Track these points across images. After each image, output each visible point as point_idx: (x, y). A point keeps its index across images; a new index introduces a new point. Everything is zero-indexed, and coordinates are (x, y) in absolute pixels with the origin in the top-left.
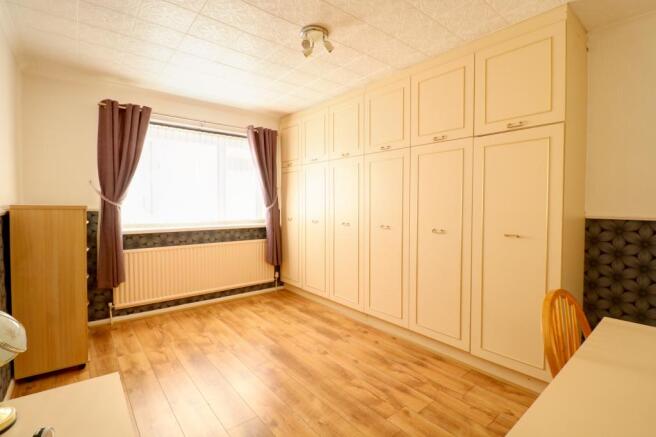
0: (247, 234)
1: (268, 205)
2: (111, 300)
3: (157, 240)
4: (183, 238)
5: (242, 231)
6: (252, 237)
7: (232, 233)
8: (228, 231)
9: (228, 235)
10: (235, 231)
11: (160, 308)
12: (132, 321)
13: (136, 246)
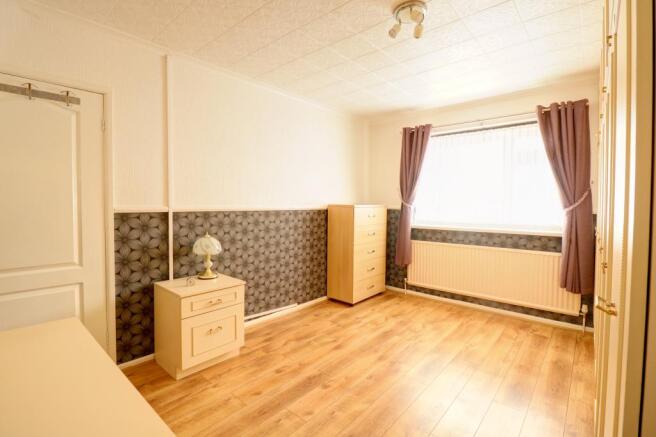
0: (537, 243)
1: (566, 207)
2: (406, 276)
3: (439, 236)
4: (461, 238)
5: (530, 238)
6: (545, 248)
7: (515, 239)
8: (510, 236)
9: (509, 241)
10: (520, 237)
11: (439, 295)
12: (417, 297)
13: (424, 239)
